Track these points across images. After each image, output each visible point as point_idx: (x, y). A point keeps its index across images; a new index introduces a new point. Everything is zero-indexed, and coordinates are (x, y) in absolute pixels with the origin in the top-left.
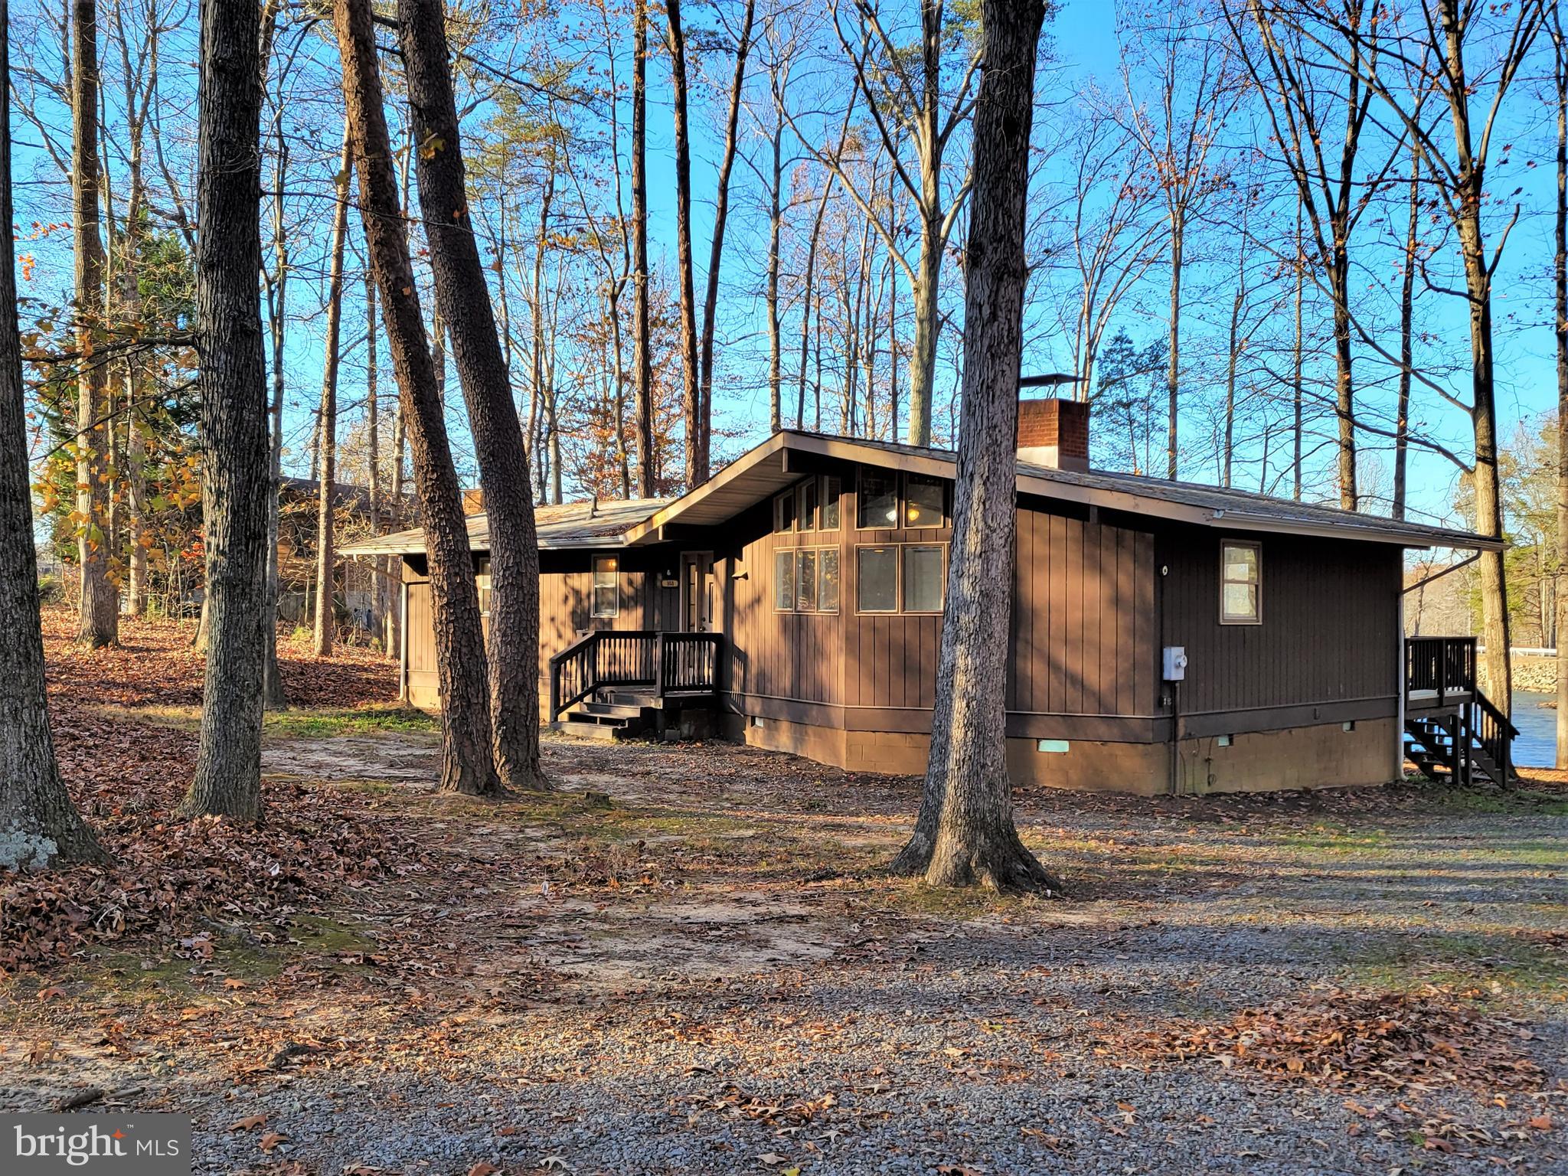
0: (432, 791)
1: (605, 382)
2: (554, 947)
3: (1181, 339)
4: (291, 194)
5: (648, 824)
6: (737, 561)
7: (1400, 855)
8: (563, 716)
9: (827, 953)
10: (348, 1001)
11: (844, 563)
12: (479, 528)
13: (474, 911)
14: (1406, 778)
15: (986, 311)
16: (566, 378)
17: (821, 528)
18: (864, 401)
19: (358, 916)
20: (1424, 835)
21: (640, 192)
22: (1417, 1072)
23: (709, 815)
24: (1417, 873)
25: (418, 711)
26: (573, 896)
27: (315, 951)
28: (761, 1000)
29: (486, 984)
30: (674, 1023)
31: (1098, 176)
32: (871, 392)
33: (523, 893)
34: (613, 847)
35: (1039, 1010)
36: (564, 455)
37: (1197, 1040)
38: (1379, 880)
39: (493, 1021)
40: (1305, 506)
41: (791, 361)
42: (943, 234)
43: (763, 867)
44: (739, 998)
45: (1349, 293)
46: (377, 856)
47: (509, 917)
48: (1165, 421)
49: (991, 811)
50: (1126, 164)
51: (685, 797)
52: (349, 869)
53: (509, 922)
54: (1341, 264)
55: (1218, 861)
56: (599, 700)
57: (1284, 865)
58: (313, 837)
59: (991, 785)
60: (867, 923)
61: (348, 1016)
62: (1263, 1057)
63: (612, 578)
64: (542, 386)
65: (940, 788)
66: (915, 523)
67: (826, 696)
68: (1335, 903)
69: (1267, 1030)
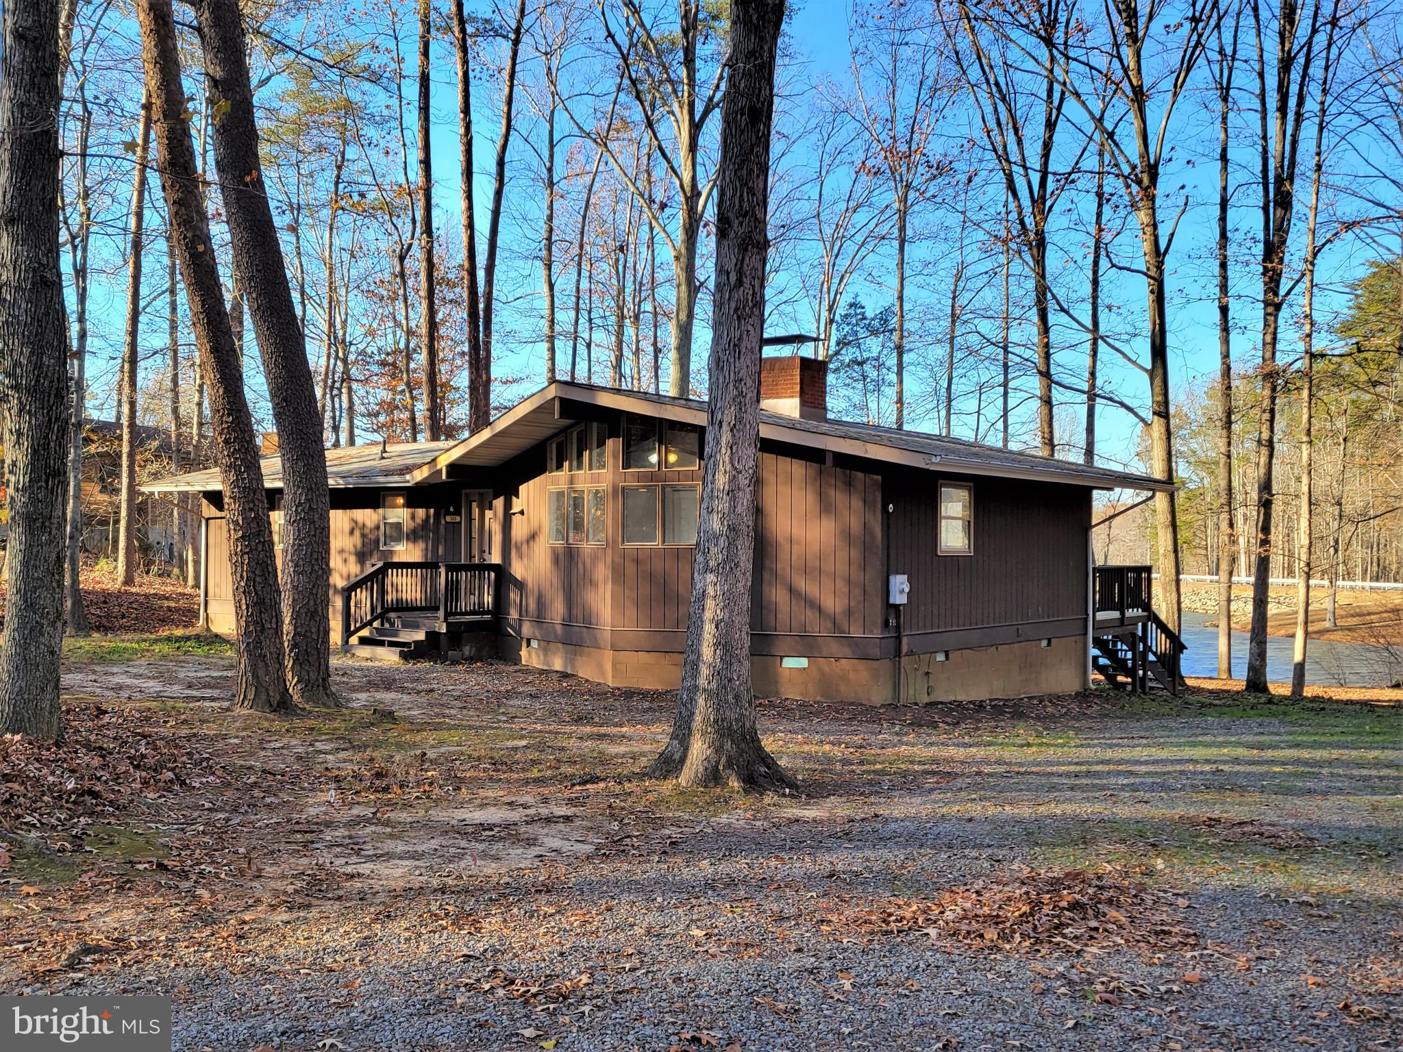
0: (228, 710)
1: (395, 335)
2: (338, 850)
3: (906, 307)
4: (94, 156)
5: (431, 737)
6: (514, 499)
7: (1086, 753)
8: (354, 640)
9: (589, 848)
10: (141, 904)
11: (611, 500)
12: (273, 470)
13: (264, 819)
14: (1093, 687)
15: (733, 277)
16: (359, 331)
17: (590, 469)
18: (631, 356)
19: (153, 825)
20: (1107, 735)
21: (426, 163)
22: (1092, 938)
23: (487, 728)
24: (1099, 768)
25: (217, 636)
26: (358, 803)
27: (110, 859)
28: (528, 892)
29: (273, 884)
30: (447, 915)
31: (837, 162)
32: (638, 349)
33: (311, 801)
34: (397, 758)
35: (774, 894)
36: (356, 401)
37: (908, 915)
38: (1068, 775)
39: (279, 918)
40: (1011, 452)
41: (565, 318)
42: (700, 208)
43: (535, 773)
44: (507, 891)
45: (1047, 268)
46: (173, 770)
47: (297, 823)
48: (893, 377)
49: (737, 720)
50: (861, 151)
51: (465, 712)
52: (145, 782)
53: (297, 828)
54: (1041, 244)
55: (935, 761)
56: (387, 625)
57: (989, 763)
58: (110, 753)
59: (737, 697)
60: (626, 821)
61: (140, 917)
62: (964, 927)
63: (399, 514)
64: (335, 338)
65: (692, 700)
66: (673, 465)
67: (593, 621)
68: (1029, 795)
69: (968, 905)
